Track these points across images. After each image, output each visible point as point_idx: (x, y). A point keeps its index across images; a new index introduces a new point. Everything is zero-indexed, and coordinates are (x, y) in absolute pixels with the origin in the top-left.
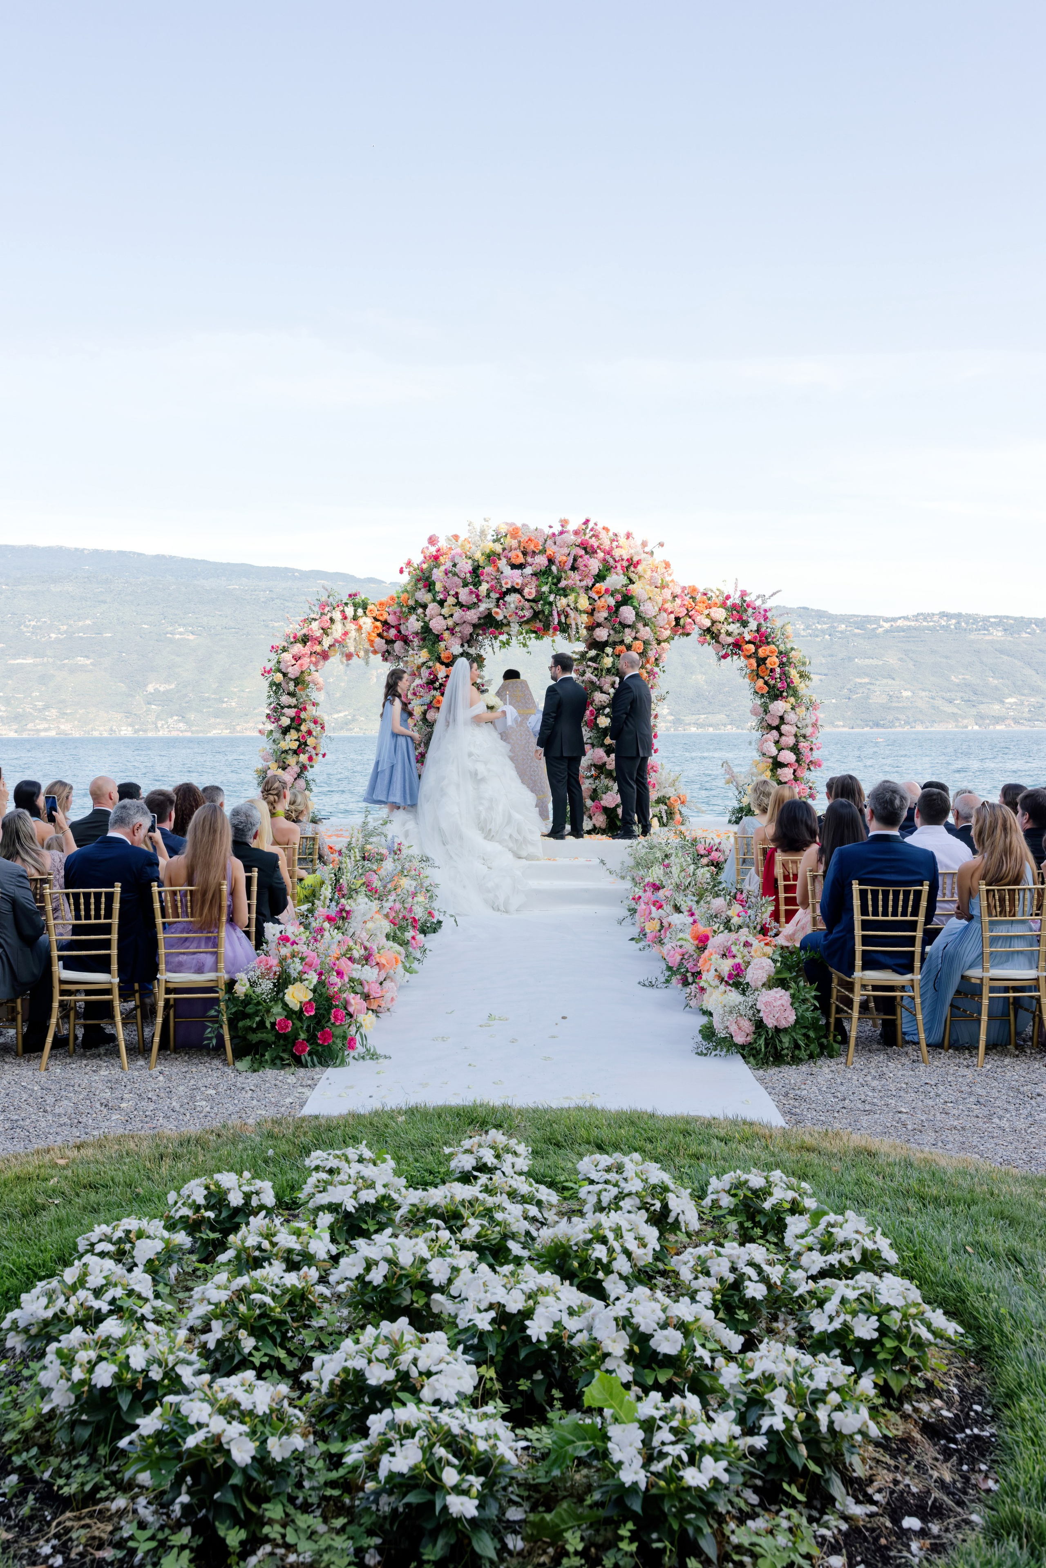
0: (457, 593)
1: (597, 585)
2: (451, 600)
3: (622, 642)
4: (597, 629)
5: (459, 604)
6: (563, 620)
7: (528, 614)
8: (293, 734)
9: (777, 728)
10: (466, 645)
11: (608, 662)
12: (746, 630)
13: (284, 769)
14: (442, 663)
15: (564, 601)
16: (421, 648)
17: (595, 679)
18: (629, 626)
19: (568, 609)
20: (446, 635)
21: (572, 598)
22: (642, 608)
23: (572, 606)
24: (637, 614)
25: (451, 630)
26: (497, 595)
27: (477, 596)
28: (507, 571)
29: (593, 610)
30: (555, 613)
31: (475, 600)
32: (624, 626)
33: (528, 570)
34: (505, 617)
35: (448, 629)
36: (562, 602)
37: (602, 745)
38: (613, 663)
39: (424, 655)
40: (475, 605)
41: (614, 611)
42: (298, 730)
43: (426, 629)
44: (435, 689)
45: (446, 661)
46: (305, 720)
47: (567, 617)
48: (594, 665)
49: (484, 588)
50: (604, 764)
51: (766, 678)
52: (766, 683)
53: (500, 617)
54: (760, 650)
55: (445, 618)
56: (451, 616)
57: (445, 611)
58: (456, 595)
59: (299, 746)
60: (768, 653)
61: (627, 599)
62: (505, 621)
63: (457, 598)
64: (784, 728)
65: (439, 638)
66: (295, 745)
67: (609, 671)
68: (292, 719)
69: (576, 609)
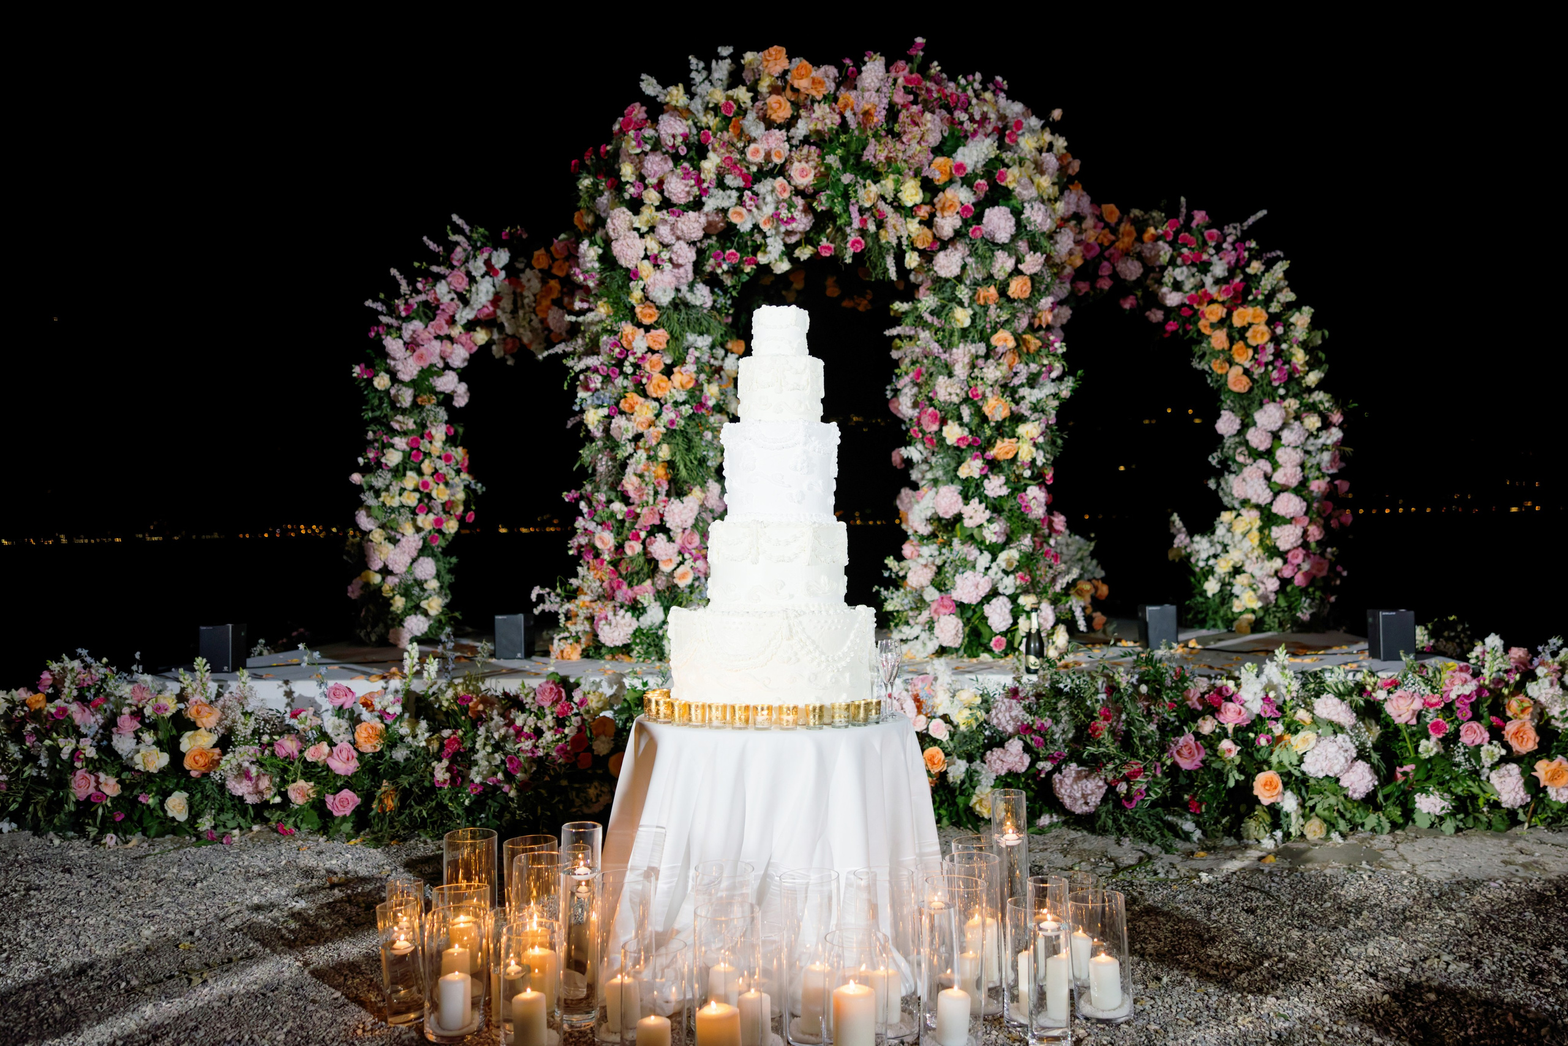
0: (661, 182)
1: (940, 160)
2: (652, 197)
3: (989, 278)
4: (941, 255)
5: (666, 204)
6: (872, 227)
7: (803, 223)
8: (411, 480)
9: (1269, 454)
10: (684, 289)
11: (962, 317)
12: (1208, 280)
13: (394, 541)
14: (639, 325)
15: (874, 189)
16: (598, 297)
17: (935, 348)
18: (1003, 247)
19: (882, 205)
20: (646, 267)
21: (888, 184)
22: (1027, 213)
23: (890, 197)
24: (1019, 225)
25: (655, 261)
26: (739, 182)
27: (699, 181)
28: (756, 129)
29: (932, 215)
30: (854, 210)
31: (696, 191)
32: (993, 245)
33: (802, 129)
34: (756, 227)
35: (646, 257)
36: (868, 193)
37: (954, 478)
38: (974, 318)
39: (603, 310)
40: (697, 205)
41: (974, 216)
42: (420, 473)
43: (608, 260)
44: (626, 376)
45: (647, 321)
46: (427, 455)
47: (880, 225)
48: (936, 322)
49: (710, 165)
50: (958, 518)
51: (1247, 365)
52: (1246, 372)
53: (745, 226)
54: (1235, 313)
55: (642, 236)
56: (652, 229)
57: (640, 222)
58: (660, 186)
59: (420, 500)
60: (1249, 319)
61: (998, 195)
62: (759, 239)
63: (661, 192)
64: (1281, 455)
65: (631, 275)
66: (412, 500)
67: (964, 333)
68: (407, 456)
69: (898, 206)
